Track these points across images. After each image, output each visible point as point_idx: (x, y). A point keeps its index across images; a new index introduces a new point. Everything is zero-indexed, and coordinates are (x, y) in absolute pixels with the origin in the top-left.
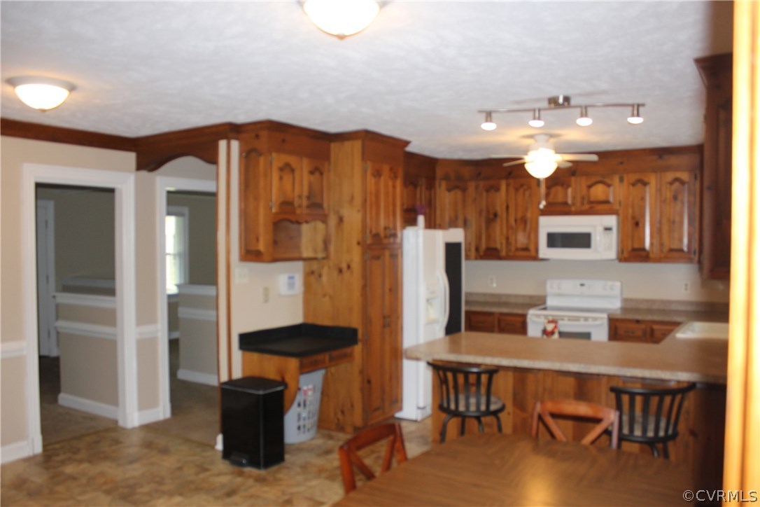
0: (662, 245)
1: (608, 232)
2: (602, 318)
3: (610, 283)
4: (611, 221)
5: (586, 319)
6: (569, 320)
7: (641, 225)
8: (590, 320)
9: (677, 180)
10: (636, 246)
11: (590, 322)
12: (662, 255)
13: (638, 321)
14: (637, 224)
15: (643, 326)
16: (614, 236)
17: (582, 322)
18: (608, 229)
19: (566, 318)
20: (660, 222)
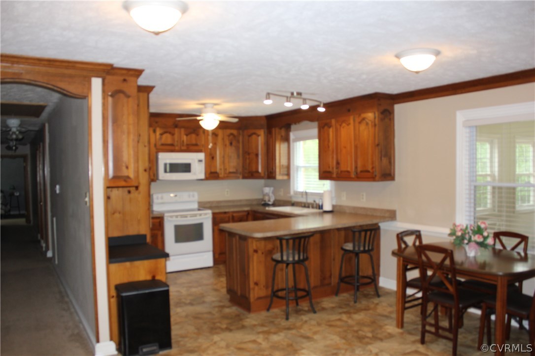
0: (225, 169)
1: (200, 162)
2: (209, 213)
3: (191, 193)
4: (201, 156)
5: (201, 215)
6: (191, 217)
7: (215, 158)
8: (203, 215)
9: (232, 134)
10: (213, 170)
11: (203, 216)
12: (226, 175)
13: (225, 213)
14: (213, 158)
15: (227, 215)
16: (203, 165)
17: (198, 217)
18: (200, 161)
19: (189, 216)
20: (224, 157)
